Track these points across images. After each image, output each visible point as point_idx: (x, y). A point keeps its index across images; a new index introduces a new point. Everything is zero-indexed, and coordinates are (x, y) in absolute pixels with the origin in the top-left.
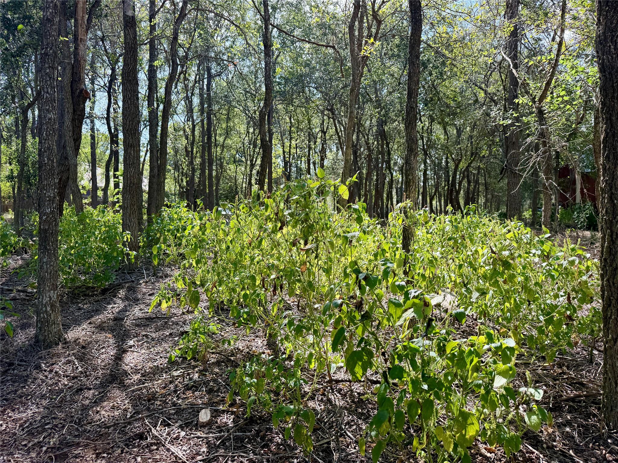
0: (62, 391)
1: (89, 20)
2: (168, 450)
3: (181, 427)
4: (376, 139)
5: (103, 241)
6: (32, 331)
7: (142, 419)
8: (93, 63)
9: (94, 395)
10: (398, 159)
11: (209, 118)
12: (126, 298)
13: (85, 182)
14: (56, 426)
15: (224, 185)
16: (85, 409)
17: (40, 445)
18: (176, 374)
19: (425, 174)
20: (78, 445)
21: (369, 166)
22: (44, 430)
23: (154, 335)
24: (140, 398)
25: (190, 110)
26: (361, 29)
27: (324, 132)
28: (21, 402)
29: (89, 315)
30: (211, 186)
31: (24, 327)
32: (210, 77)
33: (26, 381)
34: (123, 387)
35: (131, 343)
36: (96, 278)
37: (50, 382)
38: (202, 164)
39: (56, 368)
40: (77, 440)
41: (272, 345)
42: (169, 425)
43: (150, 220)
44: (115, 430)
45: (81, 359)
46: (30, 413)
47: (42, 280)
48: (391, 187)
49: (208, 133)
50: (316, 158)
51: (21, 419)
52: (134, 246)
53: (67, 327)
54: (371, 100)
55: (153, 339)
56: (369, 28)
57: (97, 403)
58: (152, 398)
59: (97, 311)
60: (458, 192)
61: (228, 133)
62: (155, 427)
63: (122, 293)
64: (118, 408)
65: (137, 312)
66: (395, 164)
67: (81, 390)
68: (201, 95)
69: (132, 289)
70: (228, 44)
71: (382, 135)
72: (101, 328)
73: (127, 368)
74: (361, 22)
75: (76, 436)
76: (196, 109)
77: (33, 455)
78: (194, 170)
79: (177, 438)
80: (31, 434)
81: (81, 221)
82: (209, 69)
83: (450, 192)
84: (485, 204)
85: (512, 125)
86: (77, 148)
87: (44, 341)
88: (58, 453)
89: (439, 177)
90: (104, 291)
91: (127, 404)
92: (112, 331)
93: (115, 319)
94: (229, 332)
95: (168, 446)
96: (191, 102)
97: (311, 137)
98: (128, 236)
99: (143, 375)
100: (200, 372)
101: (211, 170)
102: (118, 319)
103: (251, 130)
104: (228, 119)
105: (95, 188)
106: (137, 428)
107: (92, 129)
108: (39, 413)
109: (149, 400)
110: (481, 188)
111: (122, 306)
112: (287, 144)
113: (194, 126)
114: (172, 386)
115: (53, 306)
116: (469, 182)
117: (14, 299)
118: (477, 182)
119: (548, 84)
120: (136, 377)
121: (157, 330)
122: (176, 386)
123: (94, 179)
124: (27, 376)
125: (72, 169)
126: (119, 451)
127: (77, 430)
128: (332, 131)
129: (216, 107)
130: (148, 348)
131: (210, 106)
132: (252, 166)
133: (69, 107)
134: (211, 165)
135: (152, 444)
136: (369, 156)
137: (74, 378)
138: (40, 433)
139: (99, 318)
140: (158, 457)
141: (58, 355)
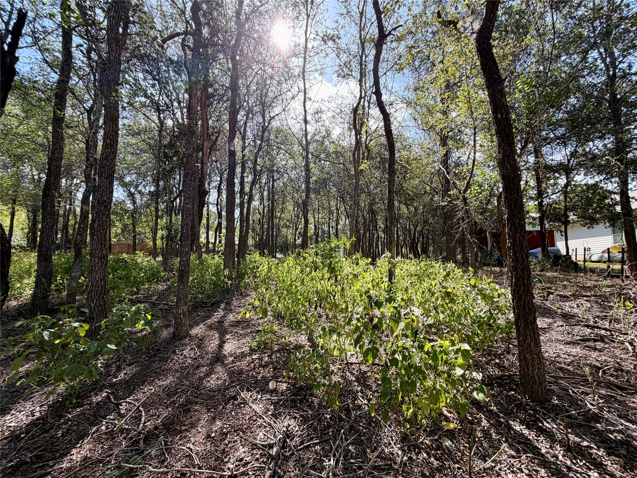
0: (187, 367)
1: (210, 152)
2: (251, 407)
3: (258, 392)
4: (368, 213)
5: (213, 275)
6: (171, 330)
7: (235, 386)
8: (210, 174)
9: (206, 370)
10: (381, 224)
11: (272, 203)
12: (225, 309)
13: (203, 239)
14: (184, 390)
15: (280, 240)
16: (201, 379)
17: (174, 402)
18: (254, 357)
19: (397, 233)
20: (197, 403)
21: (365, 228)
22: (177, 393)
23: (241, 332)
24: (233, 373)
25: (262, 199)
26: (359, 155)
27: (338, 210)
28: (164, 374)
29: (203, 320)
30: (273, 241)
31: (167, 327)
32: (274, 181)
33: (167, 361)
34: (224, 365)
35: (228, 337)
36: (208, 297)
37: (181, 362)
38: (268, 229)
39: (185, 352)
40: (196, 400)
41: (310, 339)
42: (251, 391)
43: (239, 263)
44: (219, 393)
45: (199, 347)
46: (169, 381)
47: (179, 299)
48: (378, 241)
49: (272, 211)
50: (333, 224)
51: (163, 385)
52: (230, 278)
53: (191, 327)
54: (365, 192)
55: (241, 335)
56: (363, 154)
57: (208, 375)
58: (241, 372)
59: (209, 317)
60: (417, 244)
61: (282, 211)
62: (243, 391)
63: (223, 306)
64: (221, 379)
65: (231, 317)
66: (380, 227)
67: (199, 367)
68: (268, 190)
69: (228, 304)
70: (284, 163)
71: (372, 212)
72: (210, 327)
73: (225, 353)
74: (359, 151)
75: (195, 397)
76: (265, 198)
77: (170, 409)
78: (263, 232)
79: (256, 399)
80: (169, 396)
81: (201, 263)
82: (273, 177)
83: (412, 244)
84: (433, 251)
85: (447, 205)
86: (200, 222)
87: (178, 335)
88: (185, 408)
89: (406, 235)
90: (213, 305)
91: (225, 376)
92: (217, 329)
93: (219, 322)
94: (285, 331)
95: (251, 404)
96: (263, 194)
97: (331, 212)
98: (227, 272)
99: (235, 358)
100: (268, 356)
101: (273, 232)
102: (221, 322)
103: (296, 209)
104: (283, 203)
105: (208, 242)
106: (232, 392)
107: (208, 210)
108: (174, 381)
109: (239, 374)
110: (430, 241)
111: (223, 313)
112: (317, 216)
113: (264, 208)
114: (252, 365)
115: (184, 314)
116: (423, 238)
117: (161, 309)
118: (428, 238)
119: (468, 183)
120: (231, 359)
121: (243, 329)
122: (255, 365)
123: (207, 237)
124: (168, 358)
125: (197, 234)
126: (221, 407)
127: (196, 393)
128: (343, 209)
129: (276, 197)
130: (238, 340)
131: (273, 196)
132: (297, 229)
133: (197, 199)
134: (273, 229)
135: (241, 403)
136: (365, 223)
137: (195, 359)
138: (174, 395)
139: (209, 321)
140: (245, 412)
141: (186, 345)
